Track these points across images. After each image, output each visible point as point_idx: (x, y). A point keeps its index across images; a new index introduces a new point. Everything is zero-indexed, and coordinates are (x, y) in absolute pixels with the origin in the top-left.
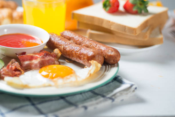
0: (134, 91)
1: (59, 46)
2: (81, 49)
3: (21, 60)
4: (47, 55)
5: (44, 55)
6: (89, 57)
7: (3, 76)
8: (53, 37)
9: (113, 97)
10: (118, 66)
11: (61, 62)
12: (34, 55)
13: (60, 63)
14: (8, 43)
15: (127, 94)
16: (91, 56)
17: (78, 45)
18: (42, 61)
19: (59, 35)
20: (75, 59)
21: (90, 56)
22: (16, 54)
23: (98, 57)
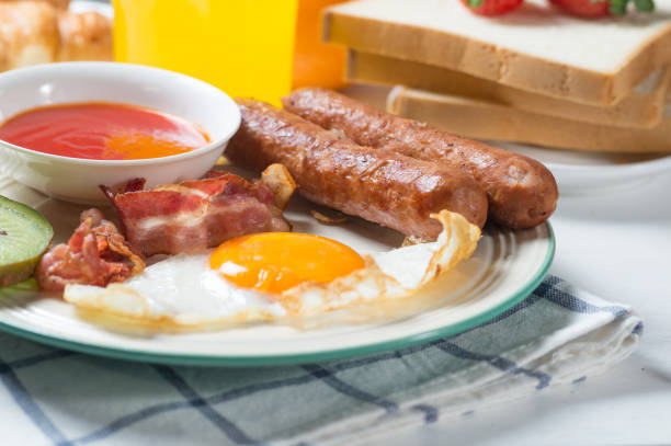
0: (629, 340)
1: (283, 153)
2: (385, 164)
3: (126, 214)
4: (234, 191)
5: (224, 193)
6: (427, 196)
7: (59, 280)
8: (254, 116)
9: (543, 369)
10: (549, 234)
11: (295, 222)
12: (184, 191)
13: (291, 227)
14: (58, 140)
15: (601, 353)
16: (434, 192)
17: (370, 149)
18: (218, 217)
19: (279, 105)
20: (360, 206)
21: (428, 191)
22: (103, 188)
23: (466, 196)
